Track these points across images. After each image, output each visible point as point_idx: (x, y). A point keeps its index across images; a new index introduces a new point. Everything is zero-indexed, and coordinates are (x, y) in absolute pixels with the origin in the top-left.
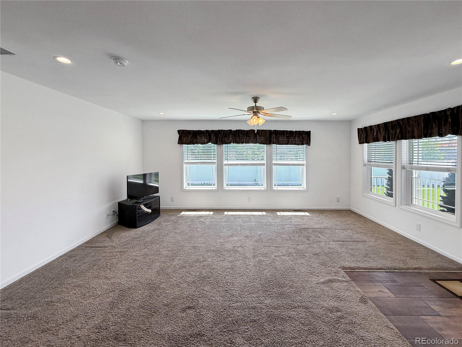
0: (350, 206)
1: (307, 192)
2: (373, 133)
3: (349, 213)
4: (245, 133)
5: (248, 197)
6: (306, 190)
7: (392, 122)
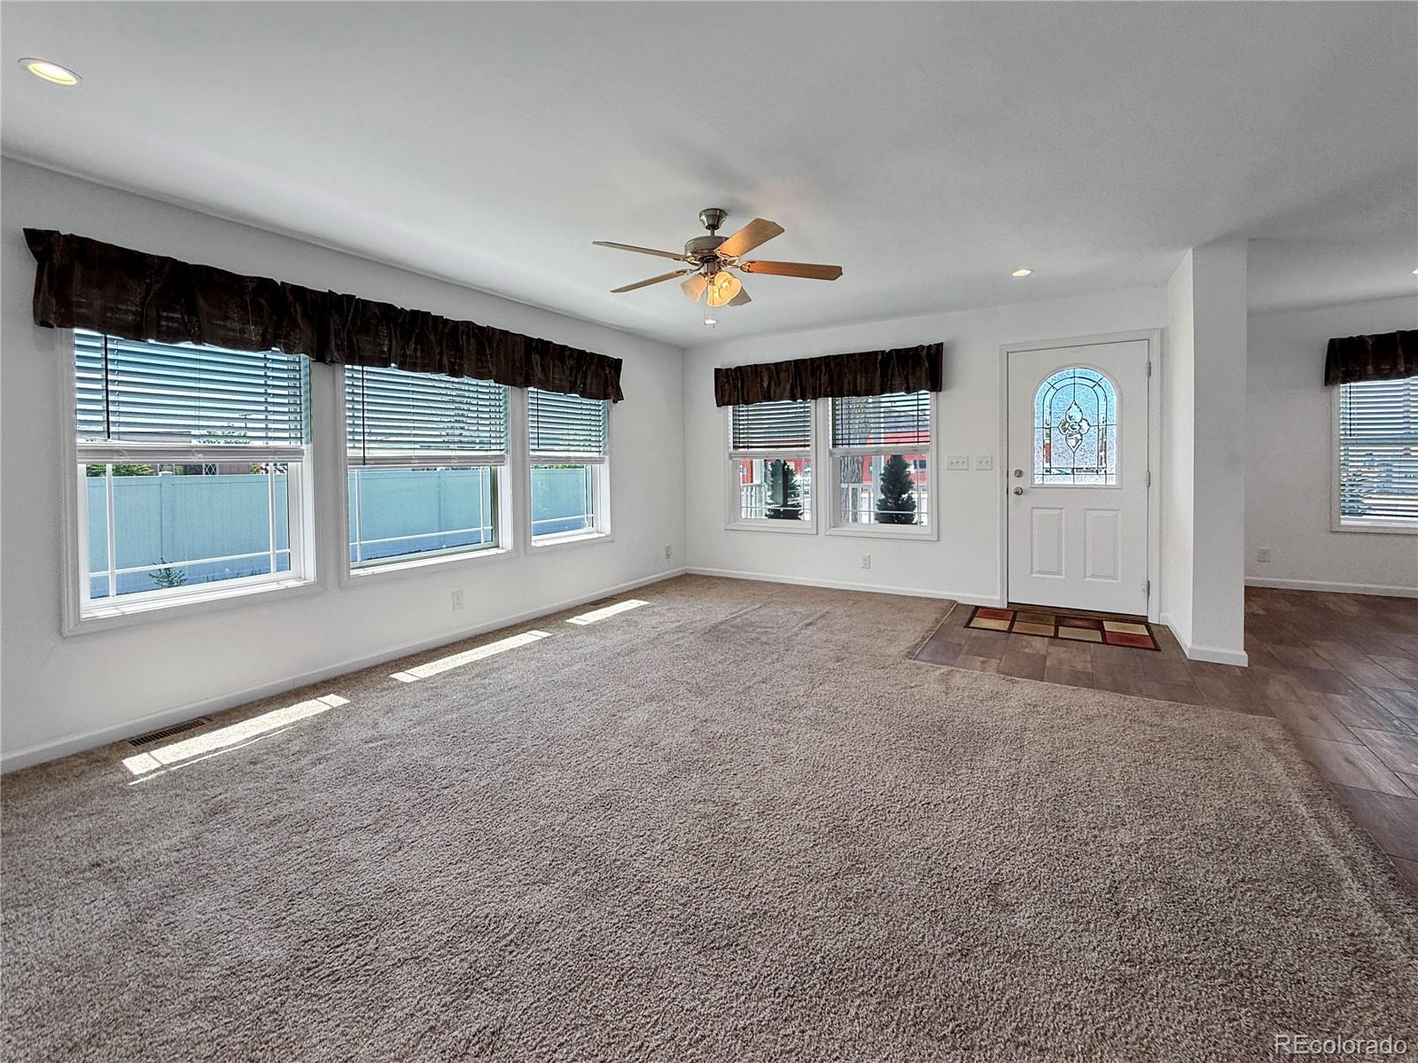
0: (685, 565)
1: (612, 541)
2: (762, 381)
3: (686, 582)
4: (446, 331)
6: (611, 535)
7: (813, 360)
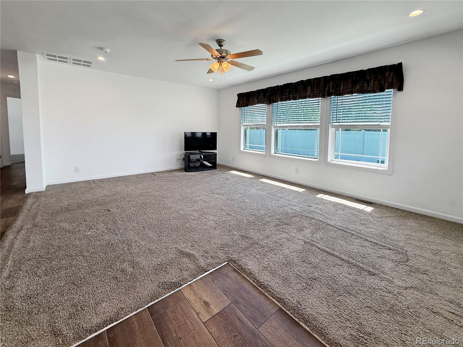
1: (391, 175)
5: (296, 168)
6: (388, 171)
